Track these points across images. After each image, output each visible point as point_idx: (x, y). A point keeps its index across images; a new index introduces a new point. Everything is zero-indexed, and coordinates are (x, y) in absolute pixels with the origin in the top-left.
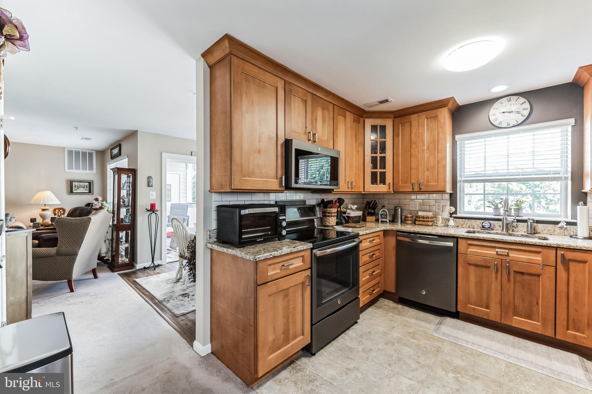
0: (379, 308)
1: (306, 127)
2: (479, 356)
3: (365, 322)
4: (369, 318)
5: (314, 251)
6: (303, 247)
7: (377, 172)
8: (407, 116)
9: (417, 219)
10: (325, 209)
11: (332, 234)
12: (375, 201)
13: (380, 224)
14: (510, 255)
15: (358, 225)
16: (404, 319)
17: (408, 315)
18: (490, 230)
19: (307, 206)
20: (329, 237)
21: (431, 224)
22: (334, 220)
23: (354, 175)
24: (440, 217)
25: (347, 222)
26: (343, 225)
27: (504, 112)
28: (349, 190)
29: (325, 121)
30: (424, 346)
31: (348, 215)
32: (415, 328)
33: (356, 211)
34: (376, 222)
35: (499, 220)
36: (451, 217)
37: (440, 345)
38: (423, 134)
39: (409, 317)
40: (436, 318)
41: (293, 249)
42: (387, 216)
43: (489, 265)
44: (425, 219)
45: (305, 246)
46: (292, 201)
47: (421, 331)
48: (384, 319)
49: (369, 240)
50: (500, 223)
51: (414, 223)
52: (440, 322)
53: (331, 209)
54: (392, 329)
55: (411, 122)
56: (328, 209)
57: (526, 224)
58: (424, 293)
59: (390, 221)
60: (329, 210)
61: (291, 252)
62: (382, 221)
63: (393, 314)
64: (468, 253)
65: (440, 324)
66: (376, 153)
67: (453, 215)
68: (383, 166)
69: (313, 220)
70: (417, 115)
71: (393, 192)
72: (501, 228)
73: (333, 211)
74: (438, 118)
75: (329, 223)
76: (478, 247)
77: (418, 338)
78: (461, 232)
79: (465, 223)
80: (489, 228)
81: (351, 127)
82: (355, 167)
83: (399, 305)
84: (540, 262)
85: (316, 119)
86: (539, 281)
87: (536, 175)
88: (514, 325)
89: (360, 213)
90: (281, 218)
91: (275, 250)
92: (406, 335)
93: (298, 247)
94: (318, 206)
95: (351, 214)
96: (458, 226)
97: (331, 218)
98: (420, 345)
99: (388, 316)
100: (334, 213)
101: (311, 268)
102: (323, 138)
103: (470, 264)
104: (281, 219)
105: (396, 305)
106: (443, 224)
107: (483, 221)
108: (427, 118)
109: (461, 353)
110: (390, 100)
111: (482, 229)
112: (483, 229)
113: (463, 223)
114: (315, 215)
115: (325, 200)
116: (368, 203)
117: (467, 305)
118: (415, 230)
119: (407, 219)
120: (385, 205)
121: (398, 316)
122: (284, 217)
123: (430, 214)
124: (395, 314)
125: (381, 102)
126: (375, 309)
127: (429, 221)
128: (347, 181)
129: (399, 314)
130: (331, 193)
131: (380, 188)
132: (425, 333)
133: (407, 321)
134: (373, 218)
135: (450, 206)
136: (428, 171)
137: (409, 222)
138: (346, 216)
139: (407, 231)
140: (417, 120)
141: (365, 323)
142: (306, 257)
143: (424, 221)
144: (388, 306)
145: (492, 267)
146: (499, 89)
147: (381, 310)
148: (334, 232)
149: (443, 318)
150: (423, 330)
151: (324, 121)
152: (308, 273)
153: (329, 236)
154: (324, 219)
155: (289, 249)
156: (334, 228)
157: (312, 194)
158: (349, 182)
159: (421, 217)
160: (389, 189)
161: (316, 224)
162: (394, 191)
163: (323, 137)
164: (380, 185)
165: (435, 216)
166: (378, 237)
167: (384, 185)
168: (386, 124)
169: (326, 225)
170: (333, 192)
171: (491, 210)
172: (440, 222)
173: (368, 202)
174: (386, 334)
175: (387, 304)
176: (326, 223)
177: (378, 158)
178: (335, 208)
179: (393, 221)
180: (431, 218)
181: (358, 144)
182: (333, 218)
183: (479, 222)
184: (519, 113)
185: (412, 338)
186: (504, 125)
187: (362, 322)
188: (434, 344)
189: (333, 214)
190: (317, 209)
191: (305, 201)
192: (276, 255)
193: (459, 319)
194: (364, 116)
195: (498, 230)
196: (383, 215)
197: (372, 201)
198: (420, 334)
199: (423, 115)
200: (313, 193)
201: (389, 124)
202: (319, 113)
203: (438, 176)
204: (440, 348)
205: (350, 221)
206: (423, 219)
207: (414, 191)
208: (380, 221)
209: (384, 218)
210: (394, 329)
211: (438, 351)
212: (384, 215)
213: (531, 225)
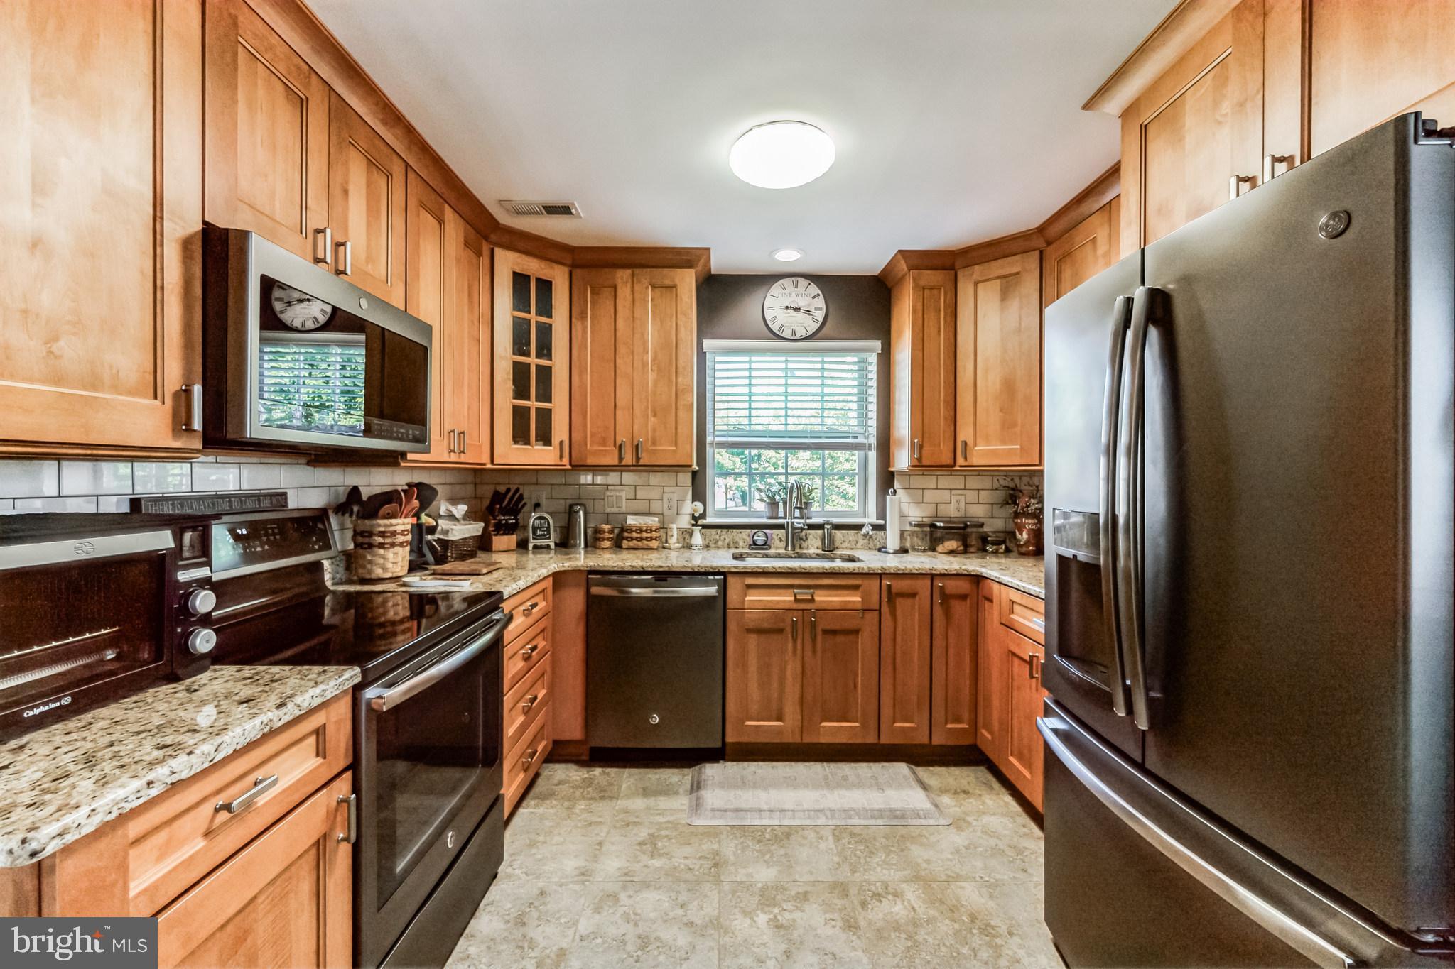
0: (548, 799)
1: (303, 206)
2: (788, 835)
3: (519, 862)
4: (528, 842)
5: (370, 693)
6: (324, 691)
7: (528, 408)
8: (607, 270)
9: (626, 534)
10: (367, 522)
11: (393, 605)
12: (517, 490)
13: (531, 555)
14: (817, 598)
15: (486, 567)
16: (617, 808)
17: (623, 789)
18: (766, 549)
19: (296, 515)
20: (382, 619)
21: (654, 544)
22: (403, 558)
23: (466, 410)
24: (674, 526)
25: (441, 560)
26: (427, 569)
27: (787, 308)
28: (454, 458)
29: (378, 211)
30: (686, 865)
31: (441, 537)
32: (651, 823)
33: (462, 522)
34: (521, 550)
35: (781, 527)
36: (696, 525)
37: (716, 846)
38: (644, 324)
39: (628, 797)
40: (684, 775)
41: (277, 712)
42: (549, 533)
43: (781, 625)
44: (645, 535)
45: (332, 683)
46: (222, 497)
47: (667, 825)
48: (570, 829)
49: (523, 608)
50: (782, 533)
51: (617, 545)
52: (695, 785)
53: (393, 521)
54: (597, 852)
55: (615, 288)
56: (381, 522)
57: (820, 532)
58: (655, 719)
59: (556, 545)
60: (382, 524)
61: (266, 730)
62: (535, 547)
63: (587, 803)
64: (746, 607)
65: (699, 788)
66: (527, 354)
67: (701, 522)
68: (545, 395)
69: (316, 567)
70: (629, 272)
71: (569, 467)
72: (783, 544)
73: (399, 529)
74: (676, 290)
75: (385, 569)
76: (762, 591)
77: (665, 850)
78: (723, 559)
79: (722, 538)
80: (764, 545)
81: (458, 260)
82: (469, 386)
83: (593, 769)
84: (859, 606)
85: (346, 192)
86: (857, 642)
87: (827, 437)
88: (823, 740)
89: (476, 528)
90: (183, 576)
91: (169, 751)
92: (638, 853)
93: (298, 700)
94: (337, 513)
95: (454, 532)
96: (707, 546)
97: (391, 550)
98: (675, 868)
99: (577, 814)
100: (403, 533)
101: (354, 766)
102: (370, 269)
103: (749, 631)
104: (189, 584)
105: (588, 772)
106: (678, 543)
107: (754, 531)
108: (653, 286)
109: (757, 847)
110: (576, 210)
111: (752, 549)
112: (755, 549)
113: (717, 537)
114: (327, 546)
115: (365, 493)
116: (497, 497)
117: (744, 722)
118: (634, 564)
119: (602, 536)
120: (540, 502)
121: (601, 804)
122: (203, 572)
123: (653, 521)
124: (591, 802)
125: (552, 210)
126: (536, 806)
127: (651, 539)
128: (447, 427)
129: (602, 798)
130: (395, 464)
131: (539, 455)
132: (674, 825)
133: (626, 811)
134: (510, 540)
135: (693, 500)
136: (655, 415)
137: (607, 544)
138: (435, 540)
139: (616, 569)
140: (629, 285)
141: (520, 868)
142: (330, 730)
143: (641, 539)
144: (568, 782)
145: (789, 629)
146: (787, 257)
147: (554, 802)
148: (402, 599)
149: (696, 768)
150: (668, 822)
151: (372, 211)
152: (343, 787)
153: (384, 613)
154: (364, 557)
155: (257, 721)
156: (405, 585)
157: (309, 468)
158: (453, 431)
159: (634, 529)
160: (561, 457)
161: (327, 577)
162: (573, 463)
163: (370, 266)
164: (536, 445)
165: (663, 527)
166: (541, 596)
167: (545, 445)
168: (554, 279)
169: (373, 576)
170: (403, 464)
171: (761, 507)
172: (673, 541)
173: (496, 493)
174: (586, 876)
175: (563, 777)
176: (370, 572)
177: (533, 369)
178: (405, 517)
179: (565, 544)
180: (655, 531)
181: (477, 317)
182: (398, 549)
183: (746, 533)
184: (809, 314)
185: (652, 856)
186: (787, 334)
187: (511, 866)
188: (703, 850)
189: (400, 539)
190: (334, 521)
191: (284, 495)
192: (184, 775)
193: (727, 757)
194: (493, 237)
195: (777, 548)
196: (540, 528)
197: (508, 490)
198: (667, 836)
199: (645, 276)
200: (315, 467)
201: (559, 279)
202: (357, 173)
203: (676, 429)
204: (717, 854)
205: (449, 554)
206: (639, 535)
207: (623, 463)
208: (531, 546)
209: (542, 537)
210: (604, 849)
211: (716, 865)
212: (540, 530)
213: (830, 535)
